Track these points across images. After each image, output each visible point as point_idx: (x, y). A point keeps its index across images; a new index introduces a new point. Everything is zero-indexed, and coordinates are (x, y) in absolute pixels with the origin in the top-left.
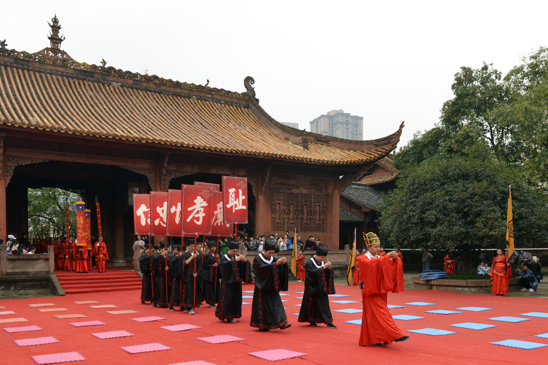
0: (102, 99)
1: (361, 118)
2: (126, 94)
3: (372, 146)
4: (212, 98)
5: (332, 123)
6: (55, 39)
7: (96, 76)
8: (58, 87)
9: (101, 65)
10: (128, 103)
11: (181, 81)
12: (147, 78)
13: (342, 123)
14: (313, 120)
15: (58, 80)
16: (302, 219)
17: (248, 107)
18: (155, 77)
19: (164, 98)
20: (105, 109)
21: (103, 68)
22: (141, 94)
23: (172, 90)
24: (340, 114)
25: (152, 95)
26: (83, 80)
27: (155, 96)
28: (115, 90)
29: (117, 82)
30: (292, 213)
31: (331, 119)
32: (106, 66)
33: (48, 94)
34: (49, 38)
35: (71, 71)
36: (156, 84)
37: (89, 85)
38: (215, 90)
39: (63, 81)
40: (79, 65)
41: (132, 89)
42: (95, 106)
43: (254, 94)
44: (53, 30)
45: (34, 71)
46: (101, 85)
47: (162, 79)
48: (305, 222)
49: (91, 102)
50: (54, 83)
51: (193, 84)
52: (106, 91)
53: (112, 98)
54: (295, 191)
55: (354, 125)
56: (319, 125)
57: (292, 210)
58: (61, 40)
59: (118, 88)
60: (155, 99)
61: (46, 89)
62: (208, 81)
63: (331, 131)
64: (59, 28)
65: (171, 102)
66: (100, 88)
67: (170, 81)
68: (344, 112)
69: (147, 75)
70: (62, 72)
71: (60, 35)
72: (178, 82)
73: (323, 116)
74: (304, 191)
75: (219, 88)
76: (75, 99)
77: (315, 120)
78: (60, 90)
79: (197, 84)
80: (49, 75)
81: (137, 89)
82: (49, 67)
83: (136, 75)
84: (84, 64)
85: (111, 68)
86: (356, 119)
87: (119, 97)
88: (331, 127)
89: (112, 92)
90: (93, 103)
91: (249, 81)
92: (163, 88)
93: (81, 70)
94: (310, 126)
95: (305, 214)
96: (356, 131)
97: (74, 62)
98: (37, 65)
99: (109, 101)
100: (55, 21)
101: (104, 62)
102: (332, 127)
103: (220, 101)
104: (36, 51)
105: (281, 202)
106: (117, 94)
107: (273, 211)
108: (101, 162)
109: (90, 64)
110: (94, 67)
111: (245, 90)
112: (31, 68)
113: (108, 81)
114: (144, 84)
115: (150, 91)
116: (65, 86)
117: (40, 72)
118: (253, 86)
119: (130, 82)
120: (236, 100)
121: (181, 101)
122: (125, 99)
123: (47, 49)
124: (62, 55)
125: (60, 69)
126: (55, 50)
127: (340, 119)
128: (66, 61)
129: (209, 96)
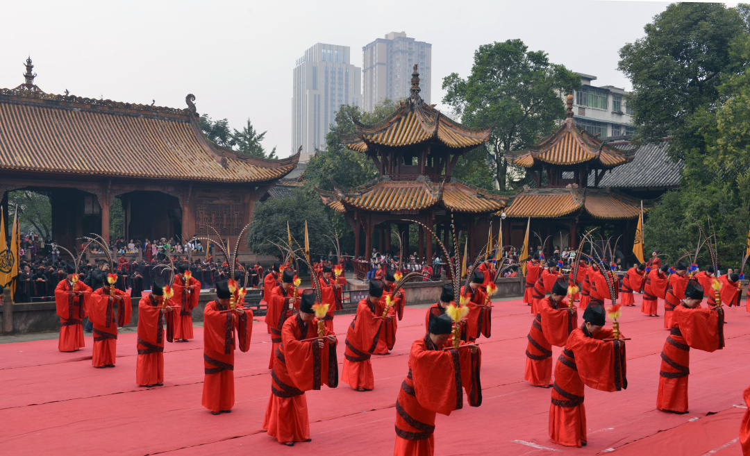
0: (65, 127)
1: (429, 46)
2: (84, 118)
3: (279, 164)
4: (158, 116)
5: (391, 52)
6: (29, 77)
7: (61, 104)
8: (32, 118)
9: (65, 94)
10: (85, 128)
11: (131, 103)
12: (103, 103)
13: (403, 52)
14: (367, 46)
15: (31, 110)
16: (222, 225)
17: (189, 122)
18: (109, 101)
19: (116, 119)
20: (67, 138)
21: (66, 97)
22: (97, 117)
23: (123, 111)
24: (401, 38)
25: (106, 117)
26: (51, 108)
27: (108, 118)
28: (76, 115)
29: (78, 108)
30: (213, 221)
31: (390, 45)
32: (69, 95)
33: (24, 127)
34: (25, 76)
35: (42, 102)
36: (110, 107)
37: (55, 113)
38: (160, 108)
39: (35, 110)
40: (48, 95)
41: (90, 112)
42: (60, 137)
43: (195, 109)
44: (27, 69)
45: (13, 104)
46: (65, 111)
47: (114, 102)
48: (224, 227)
49: (57, 131)
50: (28, 114)
51: (141, 105)
52: (69, 117)
53: (72, 125)
54: (216, 202)
55: (419, 55)
56: (374, 53)
57: (213, 218)
58: (33, 77)
59: (78, 113)
60: (107, 121)
61: (23, 121)
62: (154, 101)
63: (389, 62)
64: (32, 67)
65: (121, 123)
66: (64, 114)
67: (121, 103)
68: (407, 36)
69: (102, 100)
70: (35, 103)
71: (33, 73)
72: (128, 104)
73: (379, 40)
74: (223, 202)
75: (163, 106)
76: (44, 130)
77: (369, 44)
78: (33, 121)
79: (144, 104)
80: (24, 107)
81: (94, 112)
82: (24, 99)
83: (93, 100)
84: (52, 95)
85: (73, 97)
86: (422, 47)
87: (79, 123)
88: (389, 56)
89: (73, 118)
90: (58, 133)
91: (190, 98)
92: (115, 110)
93: (49, 100)
94: (362, 53)
95: (225, 221)
96: (421, 63)
97: (44, 94)
98: (16, 99)
99: (70, 129)
100: (29, 61)
101: (67, 92)
102: (391, 57)
103: (164, 118)
104: (14, 88)
105: (203, 212)
106: (77, 120)
107: (197, 219)
108: (63, 186)
109: (56, 94)
110: (59, 96)
111: (187, 107)
112: (11, 102)
113: (70, 107)
114: (100, 108)
115: (105, 114)
116: (37, 115)
117: (17, 104)
118: (194, 102)
119: (89, 107)
120: (178, 116)
121: (130, 121)
122: (83, 125)
123: (23, 85)
124: (35, 89)
125: (33, 100)
126: (29, 85)
127: (400, 45)
128: (38, 93)
129: (155, 114)
